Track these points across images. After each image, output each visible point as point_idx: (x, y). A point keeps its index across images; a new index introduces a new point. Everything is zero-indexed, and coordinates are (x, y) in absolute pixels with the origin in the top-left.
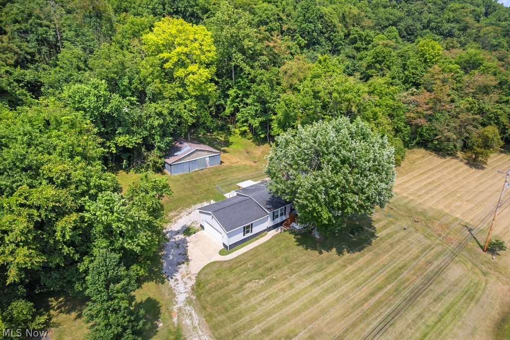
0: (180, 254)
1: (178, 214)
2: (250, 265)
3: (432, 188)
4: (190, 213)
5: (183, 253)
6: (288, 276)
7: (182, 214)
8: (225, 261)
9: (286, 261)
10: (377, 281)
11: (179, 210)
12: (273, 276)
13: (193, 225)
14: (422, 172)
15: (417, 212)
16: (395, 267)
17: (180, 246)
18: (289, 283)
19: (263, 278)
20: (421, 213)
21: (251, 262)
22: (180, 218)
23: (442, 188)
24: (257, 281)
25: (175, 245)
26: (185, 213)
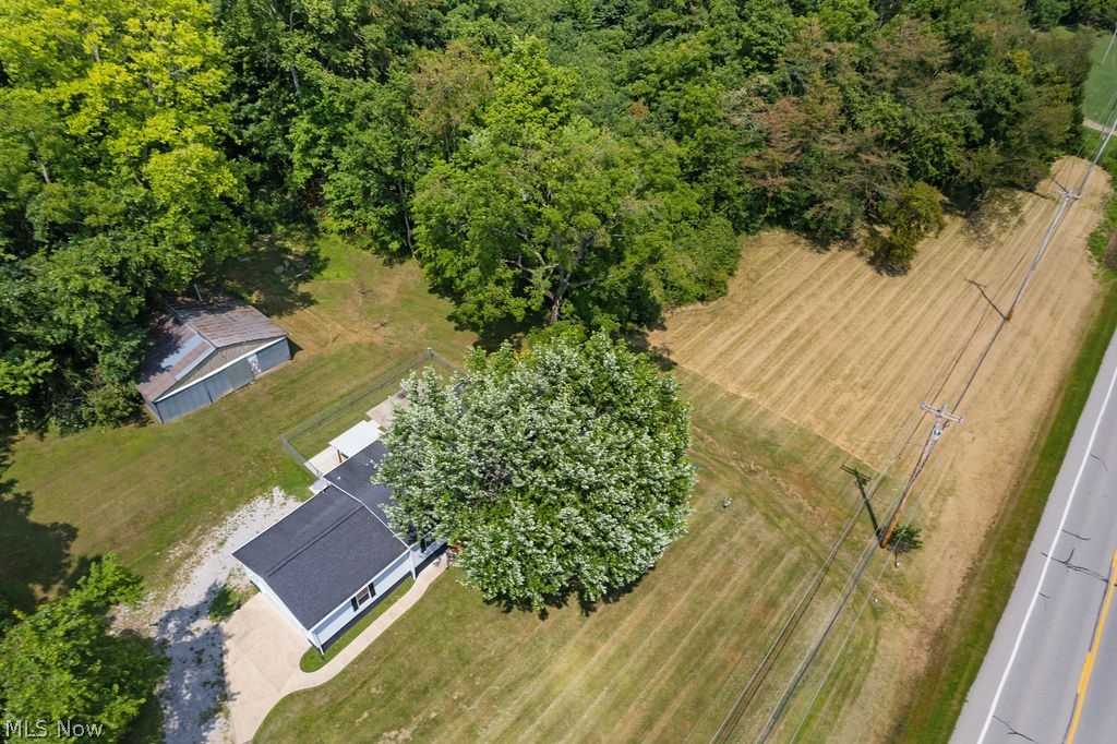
0: (205, 684)
1: (191, 549)
2: (377, 688)
3: (793, 357)
4: (221, 544)
5: (213, 680)
6: (465, 706)
7: (202, 550)
8: (316, 689)
9: (460, 658)
10: (659, 680)
11: (194, 534)
12: (429, 712)
13: (234, 582)
14: (774, 303)
15: (755, 442)
16: (699, 632)
17: (205, 657)
18: (466, 724)
19: (407, 723)
20: (766, 443)
21: (376, 681)
22: (198, 563)
23: (812, 354)
24: (394, 733)
25: (191, 655)
26: (210, 544)
